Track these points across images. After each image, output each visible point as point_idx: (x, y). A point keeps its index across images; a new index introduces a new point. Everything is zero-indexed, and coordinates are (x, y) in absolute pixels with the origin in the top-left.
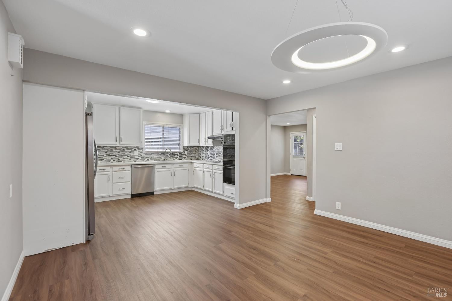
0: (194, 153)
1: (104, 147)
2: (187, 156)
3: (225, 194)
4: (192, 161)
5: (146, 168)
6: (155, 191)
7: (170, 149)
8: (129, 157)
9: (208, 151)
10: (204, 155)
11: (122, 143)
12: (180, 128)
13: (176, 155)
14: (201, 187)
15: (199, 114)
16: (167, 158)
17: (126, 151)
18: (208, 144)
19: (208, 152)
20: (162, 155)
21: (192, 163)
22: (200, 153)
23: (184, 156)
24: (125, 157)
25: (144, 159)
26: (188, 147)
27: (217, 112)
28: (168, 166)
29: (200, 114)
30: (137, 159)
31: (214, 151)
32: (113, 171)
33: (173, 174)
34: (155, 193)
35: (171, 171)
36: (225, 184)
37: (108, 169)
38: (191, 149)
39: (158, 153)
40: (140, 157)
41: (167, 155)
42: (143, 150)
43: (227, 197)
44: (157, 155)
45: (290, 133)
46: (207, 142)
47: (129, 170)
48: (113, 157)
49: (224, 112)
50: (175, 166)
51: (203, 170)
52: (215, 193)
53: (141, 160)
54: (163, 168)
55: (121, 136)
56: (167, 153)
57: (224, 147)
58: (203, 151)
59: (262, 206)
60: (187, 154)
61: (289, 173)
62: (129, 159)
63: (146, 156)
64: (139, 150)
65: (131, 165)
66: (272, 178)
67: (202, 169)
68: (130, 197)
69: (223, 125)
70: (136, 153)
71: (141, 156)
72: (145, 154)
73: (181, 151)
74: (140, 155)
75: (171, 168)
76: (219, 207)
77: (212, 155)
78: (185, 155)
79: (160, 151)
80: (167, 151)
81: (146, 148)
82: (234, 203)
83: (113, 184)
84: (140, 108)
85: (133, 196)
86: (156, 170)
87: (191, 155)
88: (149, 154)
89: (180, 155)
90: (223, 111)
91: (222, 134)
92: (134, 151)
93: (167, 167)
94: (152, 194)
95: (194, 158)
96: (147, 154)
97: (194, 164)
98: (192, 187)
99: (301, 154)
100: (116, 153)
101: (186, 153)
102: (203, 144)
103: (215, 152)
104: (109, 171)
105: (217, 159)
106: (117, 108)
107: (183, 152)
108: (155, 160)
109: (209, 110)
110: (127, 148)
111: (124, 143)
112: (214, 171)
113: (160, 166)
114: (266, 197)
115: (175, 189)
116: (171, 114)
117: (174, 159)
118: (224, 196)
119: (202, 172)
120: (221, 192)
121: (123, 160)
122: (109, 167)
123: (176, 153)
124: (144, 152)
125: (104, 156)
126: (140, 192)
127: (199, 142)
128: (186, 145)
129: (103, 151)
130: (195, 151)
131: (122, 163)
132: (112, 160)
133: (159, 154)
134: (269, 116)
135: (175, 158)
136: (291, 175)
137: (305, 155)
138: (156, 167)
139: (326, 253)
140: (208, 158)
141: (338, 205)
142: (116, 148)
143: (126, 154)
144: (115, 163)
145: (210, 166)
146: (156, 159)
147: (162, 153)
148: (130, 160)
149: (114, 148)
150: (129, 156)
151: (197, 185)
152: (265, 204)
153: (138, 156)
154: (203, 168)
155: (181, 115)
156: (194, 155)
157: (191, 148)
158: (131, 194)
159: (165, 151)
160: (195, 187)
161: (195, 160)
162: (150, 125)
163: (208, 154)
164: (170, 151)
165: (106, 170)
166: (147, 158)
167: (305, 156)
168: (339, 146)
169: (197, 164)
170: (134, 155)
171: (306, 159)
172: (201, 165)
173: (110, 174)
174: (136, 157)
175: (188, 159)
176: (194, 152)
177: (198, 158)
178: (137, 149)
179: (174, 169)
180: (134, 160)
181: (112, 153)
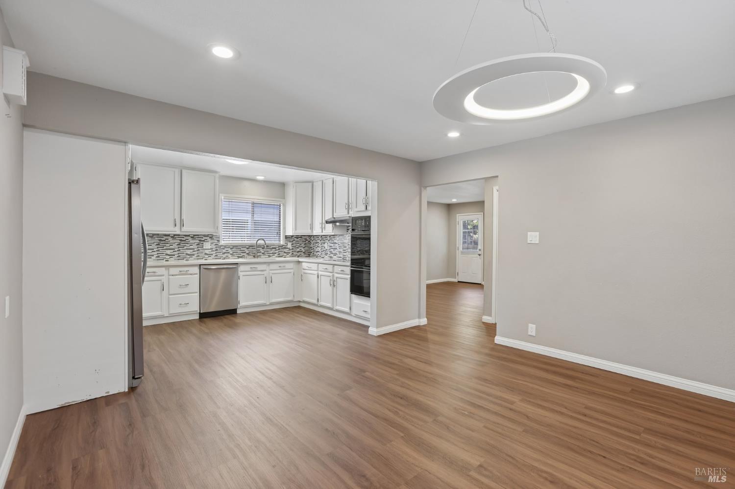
0: (302, 247)
1: (154, 235)
2: (291, 251)
3: (354, 312)
4: (300, 259)
5: (224, 270)
6: (239, 307)
7: (263, 239)
8: (196, 252)
9: (326, 243)
10: (319, 249)
11: (184, 229)
12: (280, 206)
13: (274, 250)
14: (315, 301)
15: (311, 184)
16: (259, 254)
17: (191, 242)
18: (325, 232)
19: (326, 245)
20: (251, 249)
21: (299, 262)
22: (312, 246)
23: (286, 250)
24: (189, 252)
25: (220, 255)
26: (292, 236)
27: (341, 180)
28: (260, 267)
29: (312, 182)
30: (210, 255)
31: (336, 243)
32: (170, 275)
33: (268, 281)
34: (239, 312)
35: (266, 275)
36: (353, 296)
37: (162, 271)
38: (298, 240)
39: (243, 246)
40: (214, 252)
41: (258, 249)
42: (218, 241)
43: (357, 316)
44: (242, 249)
45: (458, 215)
46: (325, 228)
47: (197, 274)
48: (168, 252)
49: (353, 180)
50: (273, 266)
51: (318, 273)
52: (337, 311)
53: (217, 257)
54: (252, 269)
55: (184, 217)
56: (259, 246)
57: (352, 237)
58: (317, 243)
59: (413, 330)
60: (291, 248)
61: (456, 278)
62: (196, 255)
63: (224, 251)
64: (213, 241)
65: (200, 265)
66: (429, 286)
67: (316, 272)
68: (198, 318)
69: (350, 201)
70: (207, 245)
71: (217, 250)
72: (222, 247)
73: (282, 242)
74: (214, 249)
75: (265, 270)
76: (342, 333)
77: (332, 250)
78: (288, 249)
79: (248, 242)
80: (258, 242)
81: (224, 237)
82: (368, 327)
83: (170, 296)
84: (215, 172)
85: (203, 316)
86: (241, 273)
87: (298, 250)
88: (229, 247)
89: (279, 249)
90: (350, 178)
91: (350, 215)
92: (204, 243)
93: (259, 269)
94: (233, 312)
95: (303, 254)
96: (225, 247)
97: (303, 264)
98: (300, 301)
99: (474, 248)
100: (175, 246)
101: (289, 245)
102: (317, 231)
103: (337, 245)
104: (163, 275)
105: (339, 255)
106: (177, 171)
107: (284, 244)
108: (239, 257)
109: (328, 177)
110: (193, 237)
111: (188, 229)
112: (336, 275)
113: (247, 268)
114: (419, 317)
116: (266, 182)
117: (269, 256)
118: (351, 315)
119: (316, 276)
120: (347, 310)
121: (186, 258)
122: (163, 269)
123: (274, 246)
124: (221, 244)
125: (155, 250)
126: (212, 309)
127: (312, 228)
128: (290, 232)
129: (153, 242)
130: (304, 243)
131: (184, 262)
132: (168, 257)
133: (245, 247)
134: (426, 187)
135: (272, 255)
136: (458, 282)
137: (480, 250)
138: (241, 268)
139: (512, 403)
140: (326, 254)
141: (532, 329)
142: (174, 237)
143: (191, 247)
144: (172, 262)
145: (330, 268)
147: (251, 246)
148: (198, 258)
149: (172, 237)
150: (196, 250)
151: (308, 298)
152: (418, 327)
153: (210, 250)
154: (318, 270)
155: (283, 185)
156: (303, 250)
157: (297, 238)
158: (200, 313)
159: (255, 242)
160: (304, 302)
161: (304, 257)
162: (231, 201)
163: (326, 248)
164: (263, 242)
165: (157, 274)
166: (226, 255)
167: (480, 253)
168: (533, 237)
169: (307, 263)
170: (204, 248)
171: (482, 256)
172: (314, 266)
173: (164, 279)
174: (207, 251)
175: (293, 256)
176: (303, 245)
177: (309, 255)
178: (209, 239)
179: (271, 271)
180: (204, 257)
181: (167, 245)
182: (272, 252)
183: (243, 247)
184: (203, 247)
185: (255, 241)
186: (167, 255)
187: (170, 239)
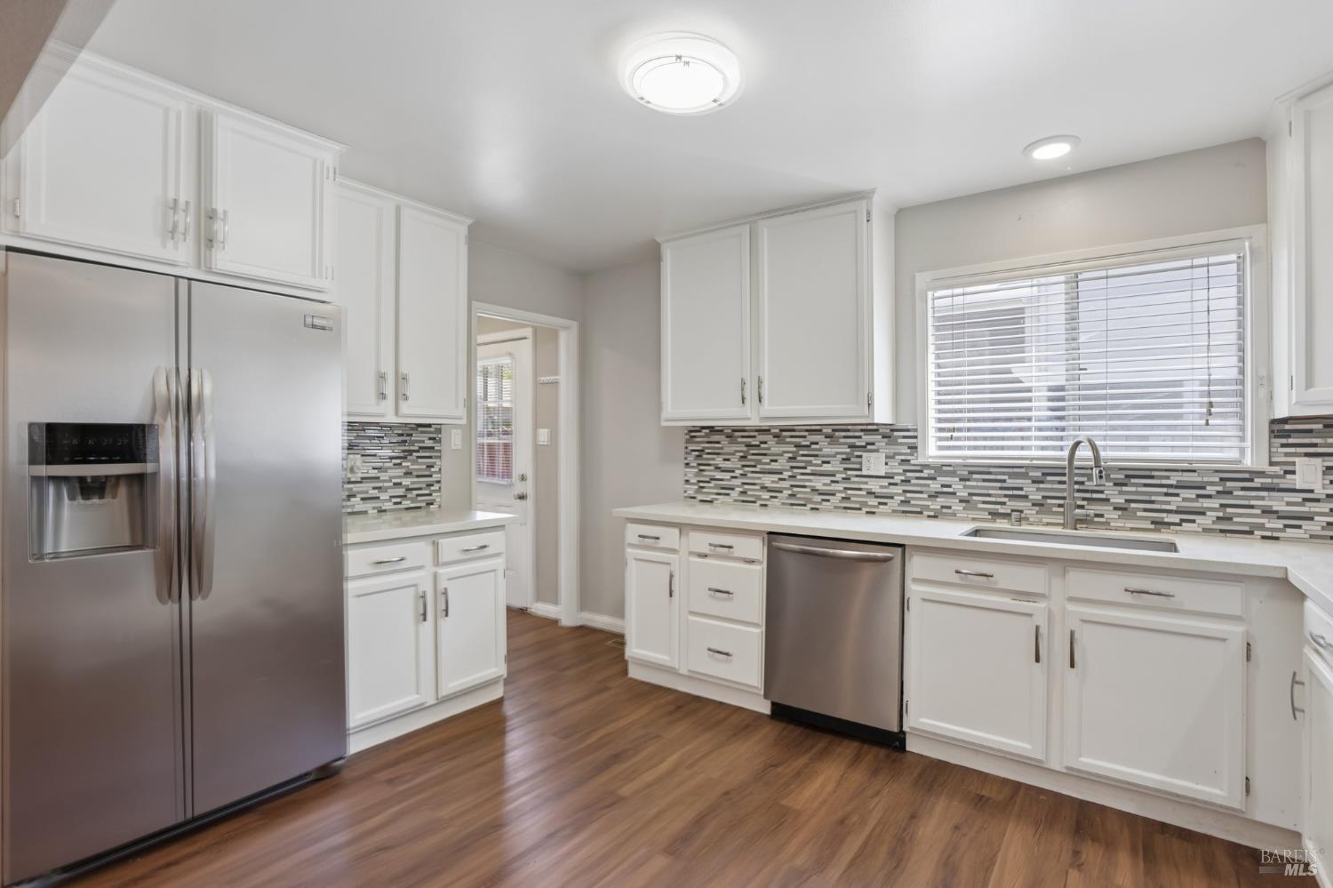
6: (911, 730)
8: (841, 487)
17: (827, 451)
20: (1051, 484)
23: (1280, 503)
24: (820, 483)
25: (918, 501)
30: (884, 498)
32: (691, 554)
33: (1052, 650)
34: (912, 748)
35: (1037, 619)
37: (670, 537)
40: (898, 490)
42: (913, 448)
44: (1011, 482)
47: (758, 563)
48: (768, 480)
53: (908, 509)
54: (965, 581)
62: (840, 495)
63: (935, 486)
64: (892, 450)
65: (768, 533)
68: (768, 713)
70: (874, 463)
71: (907, 481)
72: (926, 473)
73: (1251, 457)
74: (898, 479)
75: (1040, 596)
78: (1296, 498)
80: (1076, 454)
83: (692, 618)
86: (915, 588)
88: (953, 474)
92: (864, 455)
93: (1003, 583)
94: (891, 743)
96: (940, 470)
100: (782, 463)
104: (673, 551)
106: (747, 233)
107: (1265, 467)
113: (943, 568)
115: (1075, 775)
121: (810, 501)
122: (676, 531)
124: (921, 460)
132: (766, 495)
133: (1024, 476)
135: (1175, 518)
138: (918, 566)
143: (826, 467)
146: (1001, 510)
147: (1049, 472)
148: (848, 503)
149: (776, 436)
150: (839, 477)
153: (885, 482)
158: (771, 699)
159: (1066, 453)
162: (957, 291)
165: (662, 544)
166: (941, 500)
170: (864, 472)
173: (677, 562)
174: (874, 486)
178: (881, 443)
179: (1071, 607)
180: (865, 504)
181: (766, 460)
182: (1175, 503)
183: (1012, 476)
184: (860, 470)
185: (1061, 448)
186: (764, 488)
187: (772, 442)
